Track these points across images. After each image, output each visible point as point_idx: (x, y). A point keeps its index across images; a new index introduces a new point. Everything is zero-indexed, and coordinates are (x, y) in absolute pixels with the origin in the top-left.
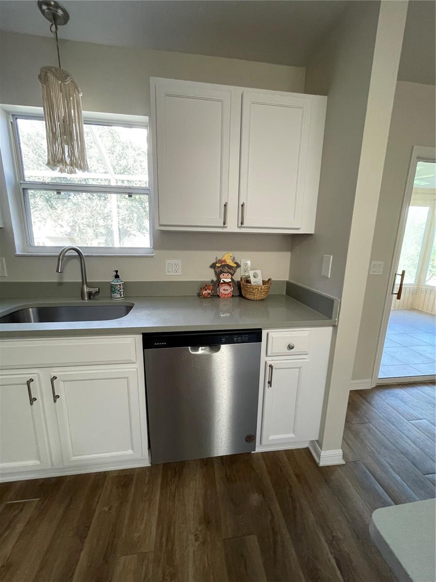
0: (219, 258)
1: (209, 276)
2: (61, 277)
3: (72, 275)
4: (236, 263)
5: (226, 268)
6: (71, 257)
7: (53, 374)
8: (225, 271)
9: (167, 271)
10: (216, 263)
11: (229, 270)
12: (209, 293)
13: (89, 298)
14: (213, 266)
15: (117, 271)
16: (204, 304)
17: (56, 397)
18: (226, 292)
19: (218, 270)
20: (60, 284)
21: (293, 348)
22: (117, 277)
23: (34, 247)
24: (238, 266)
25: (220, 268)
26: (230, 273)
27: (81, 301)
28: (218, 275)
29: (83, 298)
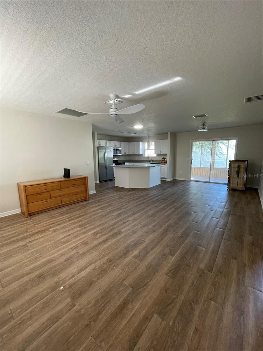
3: (148, 159)
23: (145, 156)
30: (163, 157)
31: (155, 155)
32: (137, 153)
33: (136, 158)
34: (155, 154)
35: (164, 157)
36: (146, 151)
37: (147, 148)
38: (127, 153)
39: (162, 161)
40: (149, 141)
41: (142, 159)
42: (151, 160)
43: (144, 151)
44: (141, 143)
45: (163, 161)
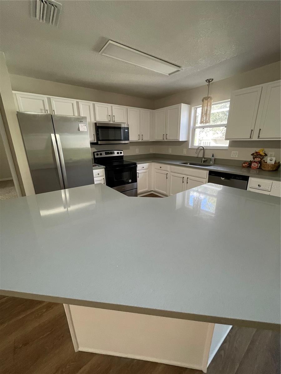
0: (257, 151)
2: (198, 155)
3: (201, 155)
4: (265, 154)
5: (259, 155)
6: (201, 149)
7: (188, 177)
8: (258, 157)
9: (232, 155)
10: (254, 153)
11: (260, 157)
12: (246, 166)
13: (204, 162)
15: (213, 154)
16: (243, 170)
17: (187, 183)
18: (255, 166)
19: (254, 156)
20: (197, 157)
21: (260, 186)
22: (213, 156)
23: (193, 146)
24: (266, 155)
25: (256, 155)
26: (260, 158)
27: (201, 163)
28: (254, 159)
29: (202, 162)
30: (254, 150)
31: (226, 144)
32: (171, 138)
33: (170, 151)
34: (226, 139)
35: (257, 150)
36: (197, 131)
37: (201, 122)
38: (147, 138)
39: (250, 163)
40: (211, 98)
41: (185, 153)
42: (210, 157)
43: (192, 131)
44: (184, 108)
45: (254, 165)
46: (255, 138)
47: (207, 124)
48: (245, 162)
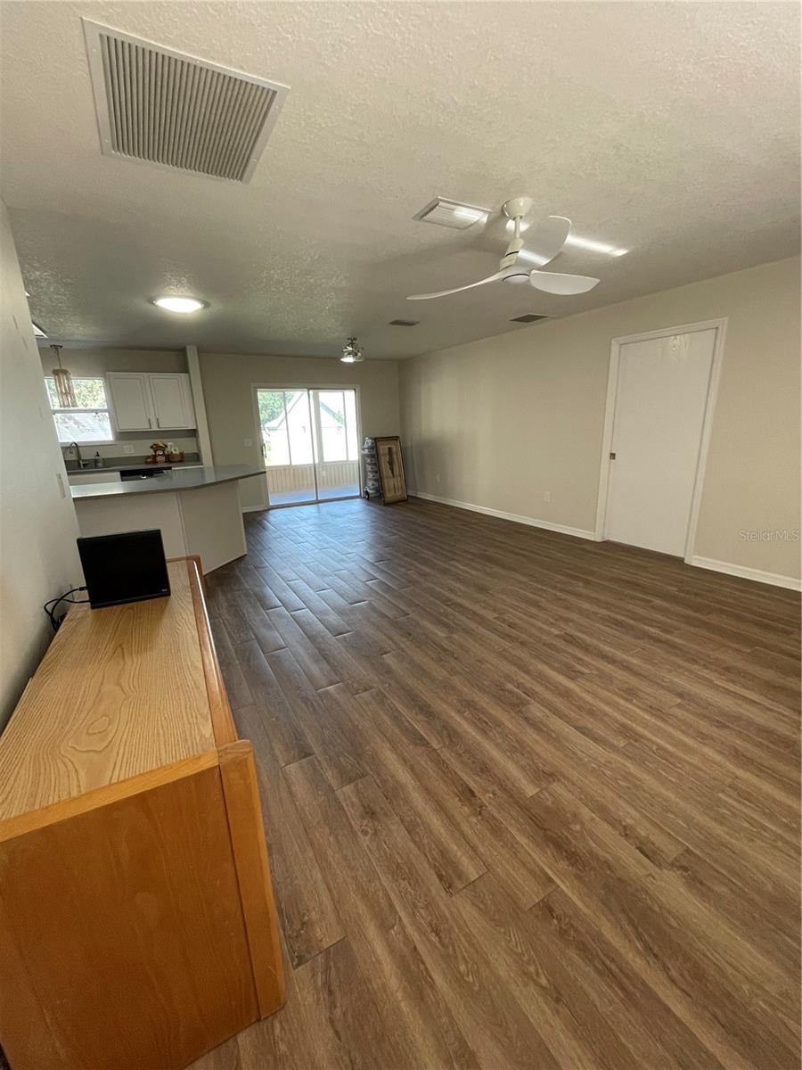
0: (155, 443)
1: (151, 452)
5: (159, 447)
8: (159, 449)
10: (153, 445)
11: (161, 449)
12: (151, 460)
13: (84, 467)
14: (152, 447)
15: (97, 453)
18: (161, 459)
22: (98, 455)
24: (166, 446)
25: (156, 448)
28: (155, 452)
29: (80, 466)
46: (155, 428)
47: (76, 408)
48: (148, 457)
